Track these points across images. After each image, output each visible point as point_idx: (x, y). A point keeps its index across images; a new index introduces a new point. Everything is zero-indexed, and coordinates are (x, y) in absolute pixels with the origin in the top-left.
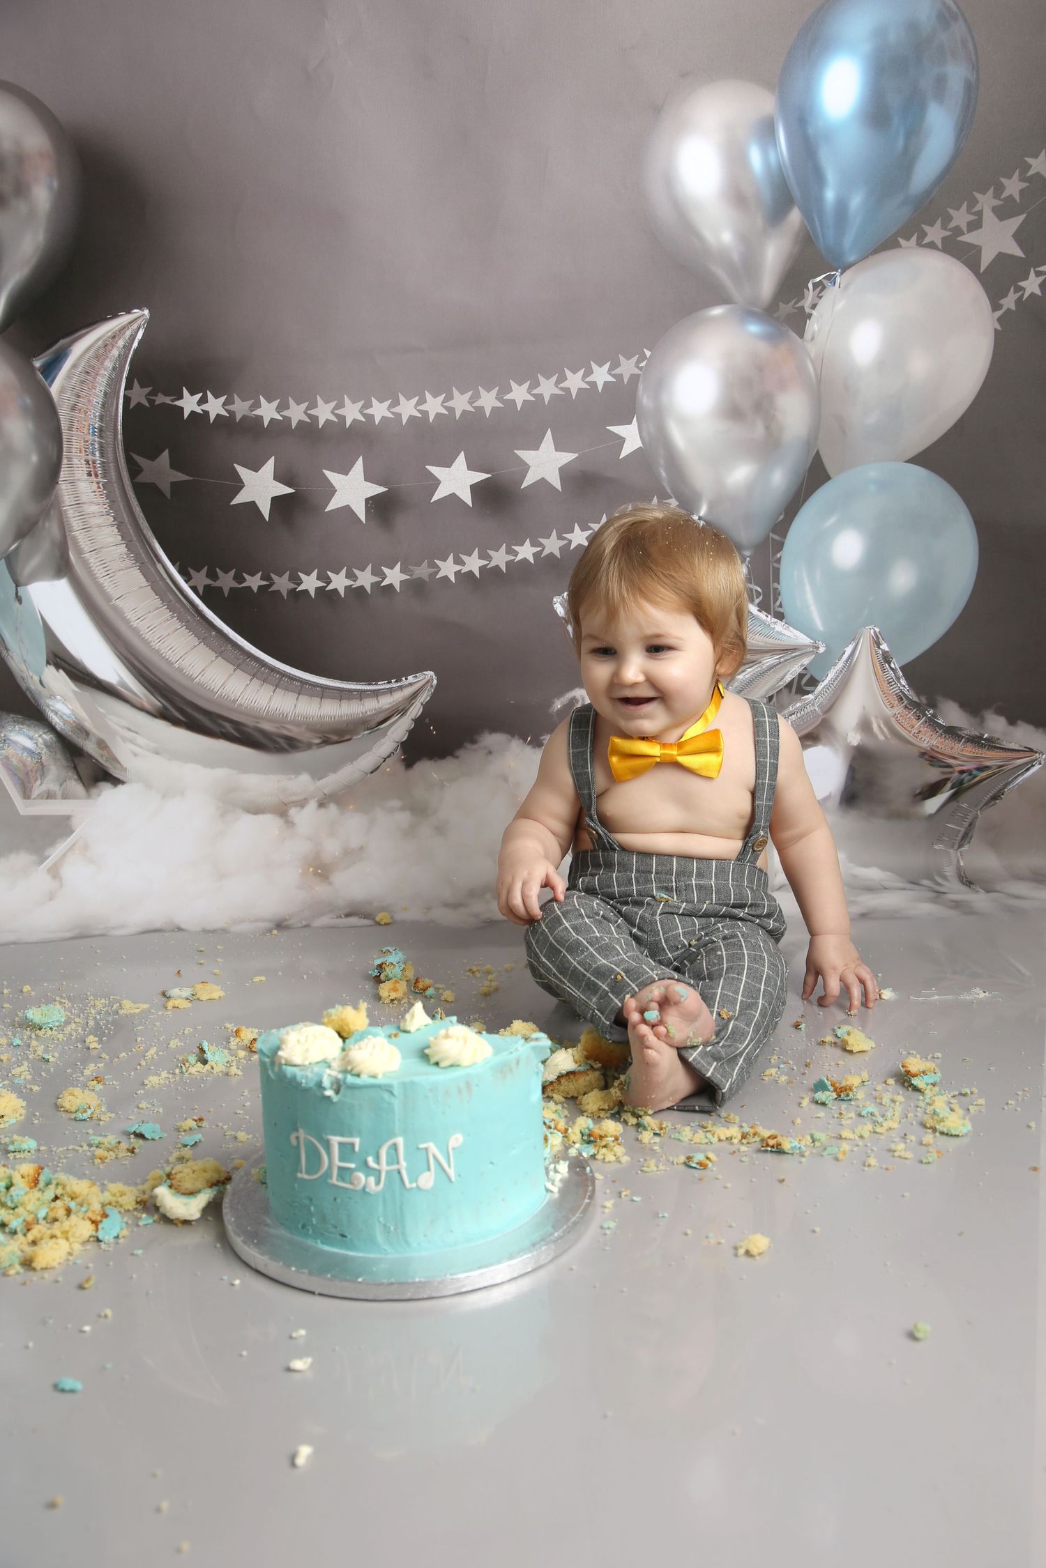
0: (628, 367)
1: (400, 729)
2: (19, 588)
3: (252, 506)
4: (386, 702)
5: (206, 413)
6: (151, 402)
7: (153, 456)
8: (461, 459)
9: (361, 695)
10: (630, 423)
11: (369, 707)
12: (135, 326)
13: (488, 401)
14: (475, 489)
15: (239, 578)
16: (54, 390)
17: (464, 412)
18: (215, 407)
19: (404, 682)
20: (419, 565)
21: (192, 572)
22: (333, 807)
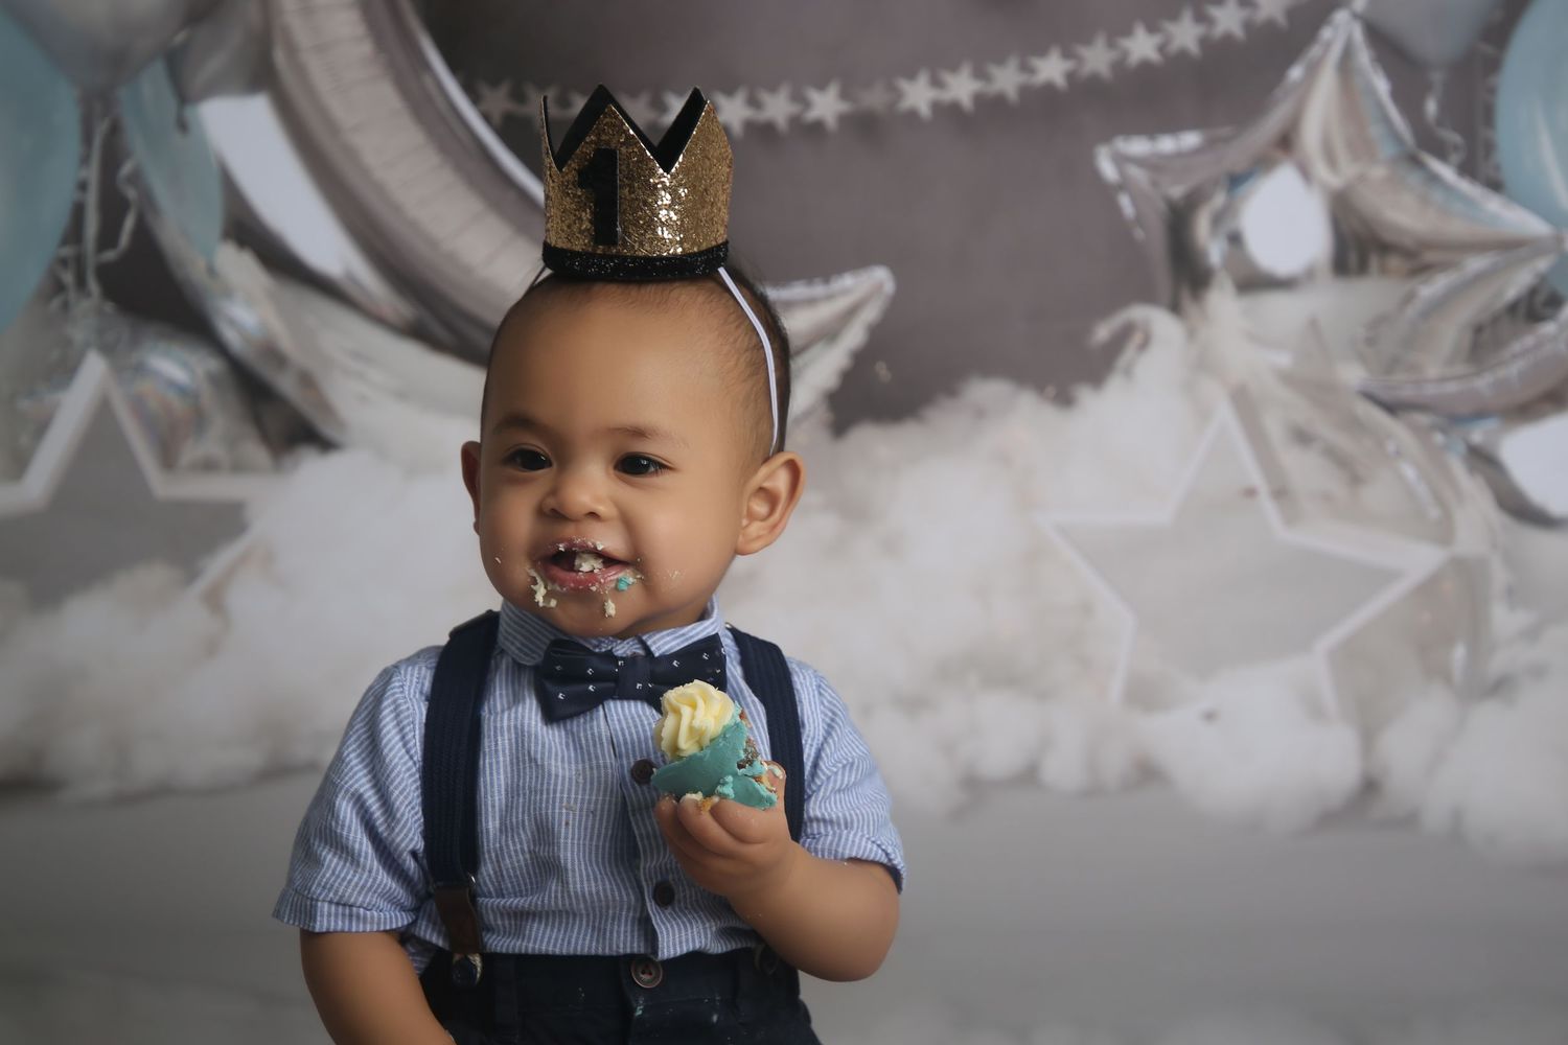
1: (826, 368)
2: (189, 111)
4: (803, 319)
19: (835, 285)
20: (868, 85)
21: (483, 88)
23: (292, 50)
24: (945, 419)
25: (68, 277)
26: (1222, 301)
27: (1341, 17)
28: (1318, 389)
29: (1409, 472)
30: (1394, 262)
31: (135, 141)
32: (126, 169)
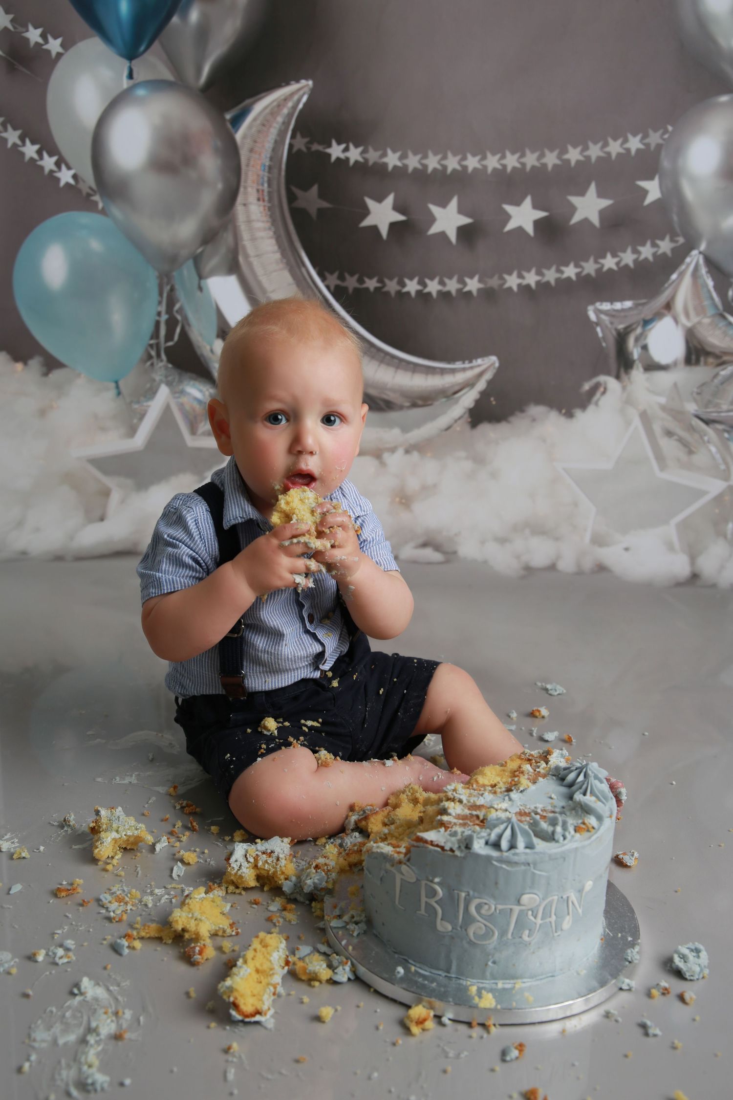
0: (654, 138)
1: (469, 399)
2: (203, 282)
3: (375, 229)
4: (460, 378)
5: (347, 159)
6: (308, 149)
7: (306, 188)
8: (528, 201)
9: (443, 371)
10: (651, 178)
11: (448, 380)
12: (301, 92)
13: (551, 159)
14: (537, 223)
15: (361, 281)
16: (239, 136)
17: (533, 167)
18: (354, 154)
19: (474, 363)
20: (492, 277)
21: (327, 275)
22: (415, 455)
23: (247, 256)
24: (519, 421)
25: (153, 353)
26: (638, 374)
27: (695, 253)
28: (677, 414)
29: (713, 449)
30: (711, 360)
31: (180, 294)
32: (177, 307)
